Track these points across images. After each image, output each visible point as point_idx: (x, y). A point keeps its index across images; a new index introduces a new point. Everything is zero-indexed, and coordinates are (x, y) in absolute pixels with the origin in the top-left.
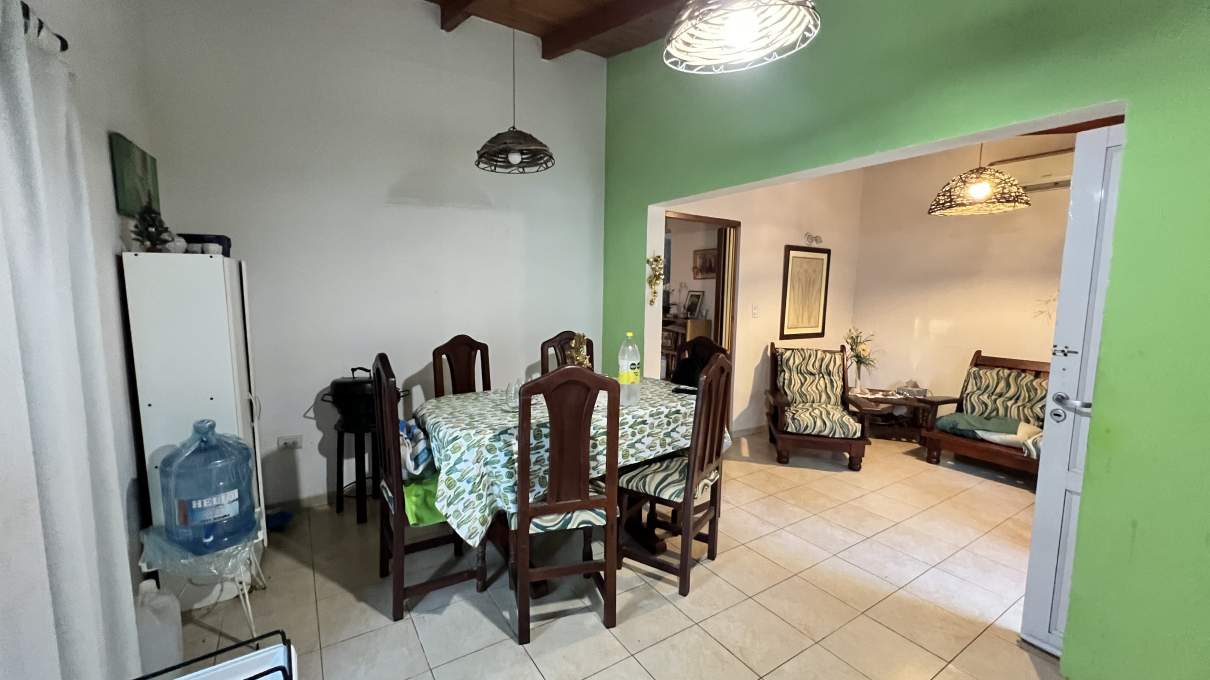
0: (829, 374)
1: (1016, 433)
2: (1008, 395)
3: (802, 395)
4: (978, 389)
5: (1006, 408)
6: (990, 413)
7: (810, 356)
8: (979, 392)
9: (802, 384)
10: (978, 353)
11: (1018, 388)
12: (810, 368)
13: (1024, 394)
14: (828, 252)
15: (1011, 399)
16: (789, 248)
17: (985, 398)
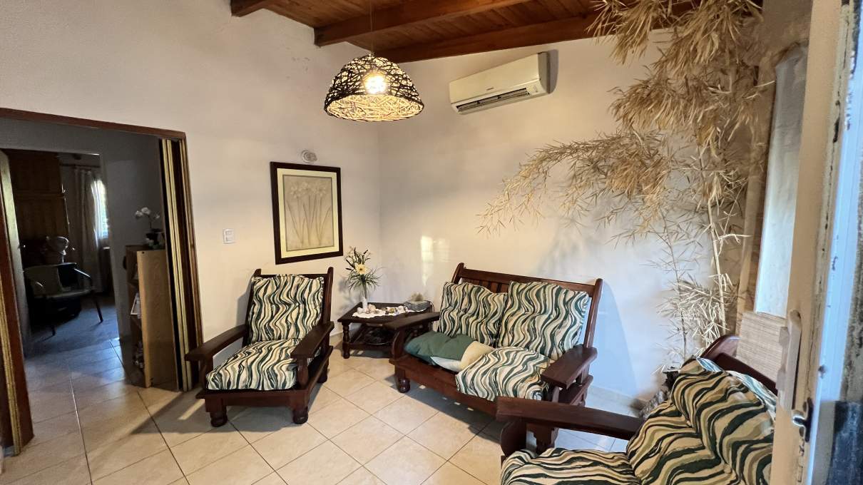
0: (304, 303)
1: (459, 359)
2: (471, 311)
3: (269, 330)
4: (450, 305)
5: (467, 326)
6: (456, 331)
7: (286, 284)
8: (451, 308)
9: (272, 317)
10: (461, 265)
11: (478, 302)
12: (284, 297)
13: (482, 310)
14: (337, 170)
15: (473, 315)
16: (275, 166)
17: (454, 314)
